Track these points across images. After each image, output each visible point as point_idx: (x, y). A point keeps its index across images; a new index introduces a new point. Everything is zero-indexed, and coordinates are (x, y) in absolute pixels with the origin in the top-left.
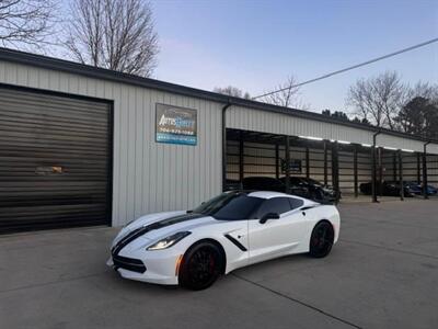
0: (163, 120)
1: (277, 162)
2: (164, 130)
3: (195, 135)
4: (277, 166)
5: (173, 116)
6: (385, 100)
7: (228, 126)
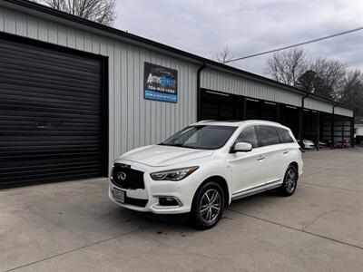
0: (151, 78)
2: (152, 88)
3: (176, 94)
6: (293, 71)
7: (201, 87)
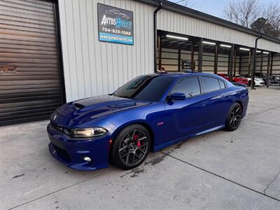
0: (105, 20)
1: (179, 63)
2: (106, 30)
3: (132, 35)
4: (179, 65)
5: (113, 16)
7: (158, 29)
